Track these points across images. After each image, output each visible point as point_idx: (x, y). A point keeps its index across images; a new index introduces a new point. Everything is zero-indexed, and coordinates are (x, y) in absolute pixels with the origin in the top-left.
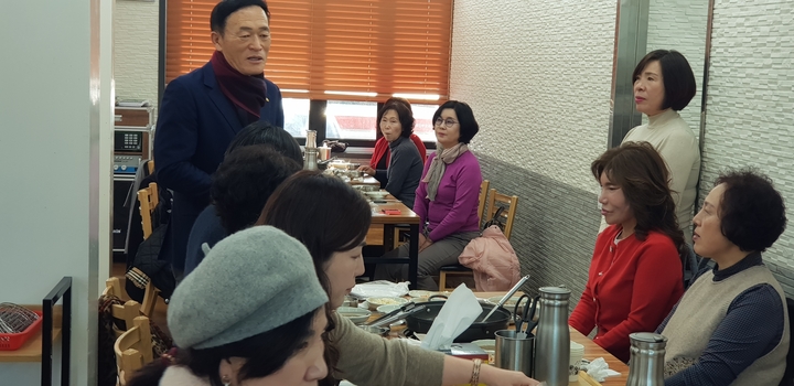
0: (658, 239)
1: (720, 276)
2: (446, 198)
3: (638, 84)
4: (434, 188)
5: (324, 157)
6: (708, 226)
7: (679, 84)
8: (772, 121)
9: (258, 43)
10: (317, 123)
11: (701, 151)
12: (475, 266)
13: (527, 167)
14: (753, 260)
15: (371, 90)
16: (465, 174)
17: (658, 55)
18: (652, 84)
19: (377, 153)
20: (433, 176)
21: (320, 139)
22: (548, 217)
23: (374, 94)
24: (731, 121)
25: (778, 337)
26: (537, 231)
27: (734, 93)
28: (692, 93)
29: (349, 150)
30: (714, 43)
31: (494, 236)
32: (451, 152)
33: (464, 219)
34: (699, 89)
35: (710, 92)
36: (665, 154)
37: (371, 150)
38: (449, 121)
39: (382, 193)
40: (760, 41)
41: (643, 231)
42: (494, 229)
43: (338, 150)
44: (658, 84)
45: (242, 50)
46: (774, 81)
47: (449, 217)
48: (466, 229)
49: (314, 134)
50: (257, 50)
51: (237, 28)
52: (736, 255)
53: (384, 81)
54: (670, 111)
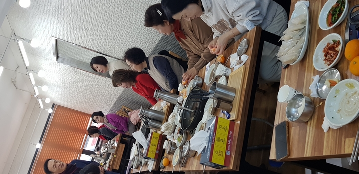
0: (138, 78)
1: (149, 68)
2: (117, 125)
3: (98, 71)
4: (113, 127)
5: (99, 153)
6: (135, 67)
7: (101, 61)
8: (115, 42)
9: (58, 164)
10: (89, 153)
11: (120, 60)
12: (137, 121)
13: (115, 100)
14: (147, 59)
15: (84, 136)
16: (112, 118)
17: (92, 64)
18: (99, 67)
19: (102, 138)
20: (110, 126)
21: (93, 153)
22: (130, 99)
23: (85, 135)
24: (113, 51)
25: (166, 59)
26: (133, 102)
27: (106, 48)
28: (104, 57)
29: (99, 146)
30: (92, 49)
31: (131, 114)
32: (105, 120)
33: (124, 121)
34: (103, 56)
35: (105, 53)
36: (117, 68)
37: (101, 140)
38: (97, 118)
39: (112, 140)
40: (94, 39)
41: (135, 80)
42: (129, 114)
43: (98, 149)
44: (99, 66)
45: (59, 168)
46: (105, 39)
47: (122, 125)
48: (127, 121)
49: (92, 155)
50: (60, 164)
51: (53, 168)
52: (144, 63)
53: (82, 132)
54: (107, 64)
